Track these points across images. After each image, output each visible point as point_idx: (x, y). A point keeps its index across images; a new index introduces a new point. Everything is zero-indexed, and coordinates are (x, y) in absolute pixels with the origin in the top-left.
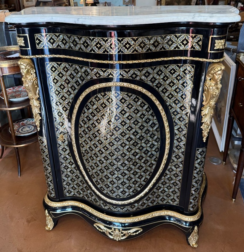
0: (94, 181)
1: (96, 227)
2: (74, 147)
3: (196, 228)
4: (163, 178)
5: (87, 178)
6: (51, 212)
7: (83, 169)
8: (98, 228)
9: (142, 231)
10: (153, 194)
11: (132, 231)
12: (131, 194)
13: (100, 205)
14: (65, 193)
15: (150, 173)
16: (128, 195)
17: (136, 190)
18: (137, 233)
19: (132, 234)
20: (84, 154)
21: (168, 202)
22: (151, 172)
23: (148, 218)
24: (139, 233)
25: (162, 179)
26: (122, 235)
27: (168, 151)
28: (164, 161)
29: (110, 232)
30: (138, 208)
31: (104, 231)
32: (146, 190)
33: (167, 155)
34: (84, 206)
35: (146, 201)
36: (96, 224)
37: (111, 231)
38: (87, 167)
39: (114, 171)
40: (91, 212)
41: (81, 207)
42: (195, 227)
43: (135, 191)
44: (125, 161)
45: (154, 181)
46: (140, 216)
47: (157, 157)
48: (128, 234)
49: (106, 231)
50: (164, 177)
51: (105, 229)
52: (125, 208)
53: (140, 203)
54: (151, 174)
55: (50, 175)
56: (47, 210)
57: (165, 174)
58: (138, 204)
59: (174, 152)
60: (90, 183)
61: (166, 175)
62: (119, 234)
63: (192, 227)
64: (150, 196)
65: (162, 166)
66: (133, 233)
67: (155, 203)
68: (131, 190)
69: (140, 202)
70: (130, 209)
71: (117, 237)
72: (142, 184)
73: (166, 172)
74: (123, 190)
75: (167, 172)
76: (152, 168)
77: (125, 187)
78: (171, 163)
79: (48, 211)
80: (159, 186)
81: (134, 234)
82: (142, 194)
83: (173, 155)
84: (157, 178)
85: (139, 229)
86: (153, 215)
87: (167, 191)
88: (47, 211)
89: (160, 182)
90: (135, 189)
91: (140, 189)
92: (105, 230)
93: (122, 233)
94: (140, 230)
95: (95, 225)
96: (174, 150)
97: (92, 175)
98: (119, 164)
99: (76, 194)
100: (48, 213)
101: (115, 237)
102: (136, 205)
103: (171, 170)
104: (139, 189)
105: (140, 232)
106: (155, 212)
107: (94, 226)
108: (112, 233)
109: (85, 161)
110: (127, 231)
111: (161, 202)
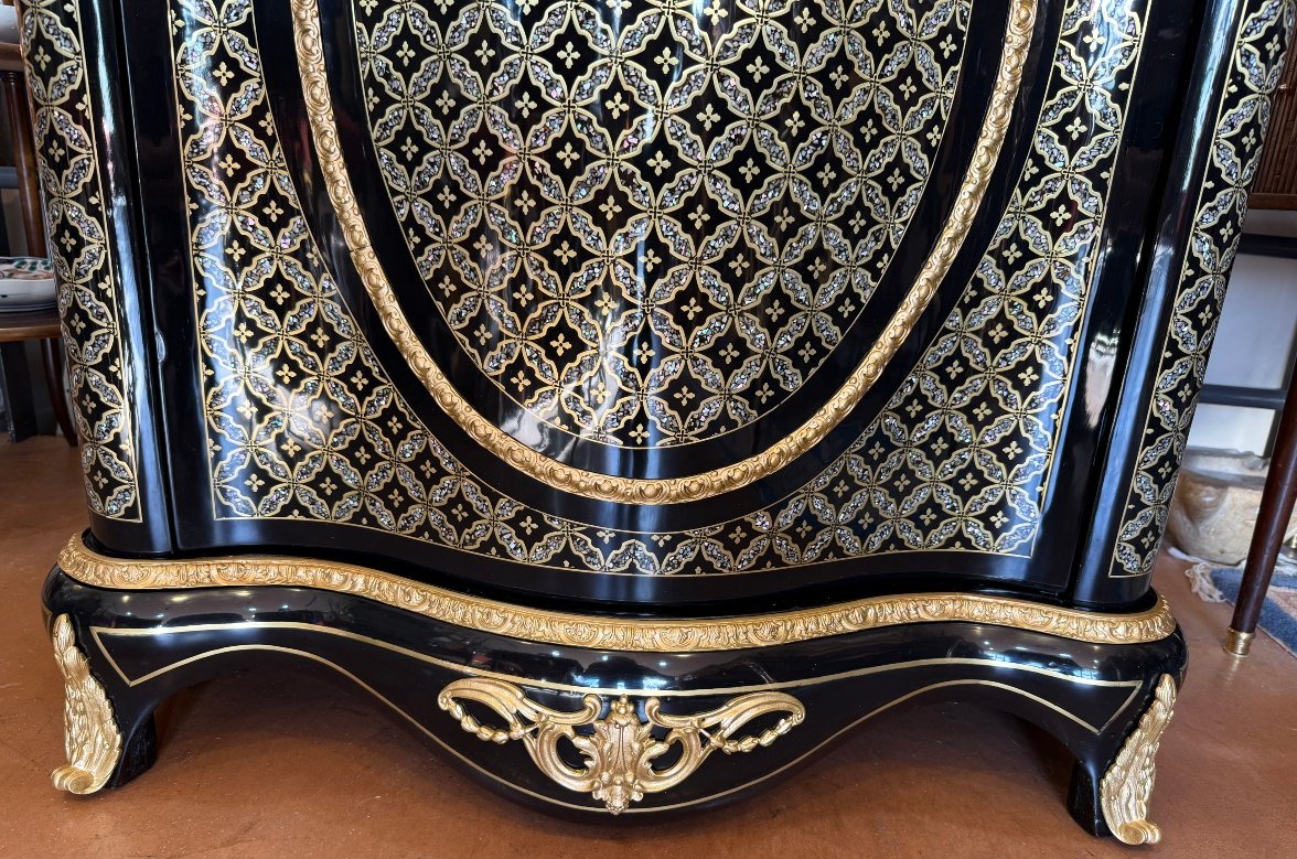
0: (455, 327)
1: (457, 711)
2: (305, 32)
3: (1165, 689)
4: (955, 319)
5: (396, 321)
6: (95, 630)
7: (365, 240)
8: (469, 724)
9: (798, 717)
10: (874, 452)
11: (730, 718)
12: (732, 414)
13: (493, 541)
14: (223, 491)
15: (878, 256)
16: (714, 427)
17: (774, 384)
18: (768, 738)
19: (730, 747)
20: (379, 90)
21: (960, 536)
22: (887, 247)
23: (840, 629)
24: (780, 738)
25: (946, 331)
26: (660, 749)
27: (1019, 71)
28: (982, 162)
29: (570, 733)
30: (771, 555)
31: (518, 731)
32: (842, 400)
33: (1006, 104)
34: (366, 582)
35: (824, 507)
36: (460, 684)
37: (578, 718)
38: (401, 215)
39: (628, 178)
40: (422, 609)
41: (346, 588)
42: (1157, 684)
43: (764, 394)
44: (722, 78)
45: (896, 329)
46: (786, 616)
47: (937, 119)
48: (704, 741)
49: (535, 733)
50: (965, 309)
51: (529, 710)
52: (680, 547)
53: (787, 517)
54: (884, 264)
55: (101, 295)
56: (72, 620)
57: (969, 292)
58: (774, 514)
59: (1059, 83)
60: (421, 360)
61: (975, 302)
62: (636, 746)
63: (1139, 685)
64: (857, 468)
65: (965, 205)
66: (738, 735)
67: (876, 540)
68: (740, 381)
69: (784, 505)
70: (715, 551)
71: (618, 780)
72: (816, 342)
73: (979, 275)
74: (680, 368)
75: (988, 271)
76: (899, 210)
77: (703, 339)
78: (1025, 188)
79: (74, 628)
80: (917, 394)
81: (747, 744)
82: (812, 429)
83: (1046, 113)
84: (918, 308)
85: (784, 702)
86: (871, 612)
87: (963, 445)
88: (64, 629)
89: (932, 356)
90: (766, 376)
91: (800, 383)
92: (526, 722)
93: (659, 734)
94: (786, 714)
95: (445, 702)
96: (1057, 70)
97: (439, 276)
98: (672, 110)
99: (304, 502)
100: (77, 644)
101: (605, 776)
102: (761, 521)
103: (1012, 254)
104: (794, 382)
105: (783, 727)
106: (882, 600)
107: (443, 706)
108: (580, 742)
109: (385, 157)
110: (694, 719)
111: (912, 538)
